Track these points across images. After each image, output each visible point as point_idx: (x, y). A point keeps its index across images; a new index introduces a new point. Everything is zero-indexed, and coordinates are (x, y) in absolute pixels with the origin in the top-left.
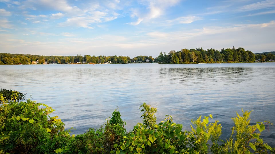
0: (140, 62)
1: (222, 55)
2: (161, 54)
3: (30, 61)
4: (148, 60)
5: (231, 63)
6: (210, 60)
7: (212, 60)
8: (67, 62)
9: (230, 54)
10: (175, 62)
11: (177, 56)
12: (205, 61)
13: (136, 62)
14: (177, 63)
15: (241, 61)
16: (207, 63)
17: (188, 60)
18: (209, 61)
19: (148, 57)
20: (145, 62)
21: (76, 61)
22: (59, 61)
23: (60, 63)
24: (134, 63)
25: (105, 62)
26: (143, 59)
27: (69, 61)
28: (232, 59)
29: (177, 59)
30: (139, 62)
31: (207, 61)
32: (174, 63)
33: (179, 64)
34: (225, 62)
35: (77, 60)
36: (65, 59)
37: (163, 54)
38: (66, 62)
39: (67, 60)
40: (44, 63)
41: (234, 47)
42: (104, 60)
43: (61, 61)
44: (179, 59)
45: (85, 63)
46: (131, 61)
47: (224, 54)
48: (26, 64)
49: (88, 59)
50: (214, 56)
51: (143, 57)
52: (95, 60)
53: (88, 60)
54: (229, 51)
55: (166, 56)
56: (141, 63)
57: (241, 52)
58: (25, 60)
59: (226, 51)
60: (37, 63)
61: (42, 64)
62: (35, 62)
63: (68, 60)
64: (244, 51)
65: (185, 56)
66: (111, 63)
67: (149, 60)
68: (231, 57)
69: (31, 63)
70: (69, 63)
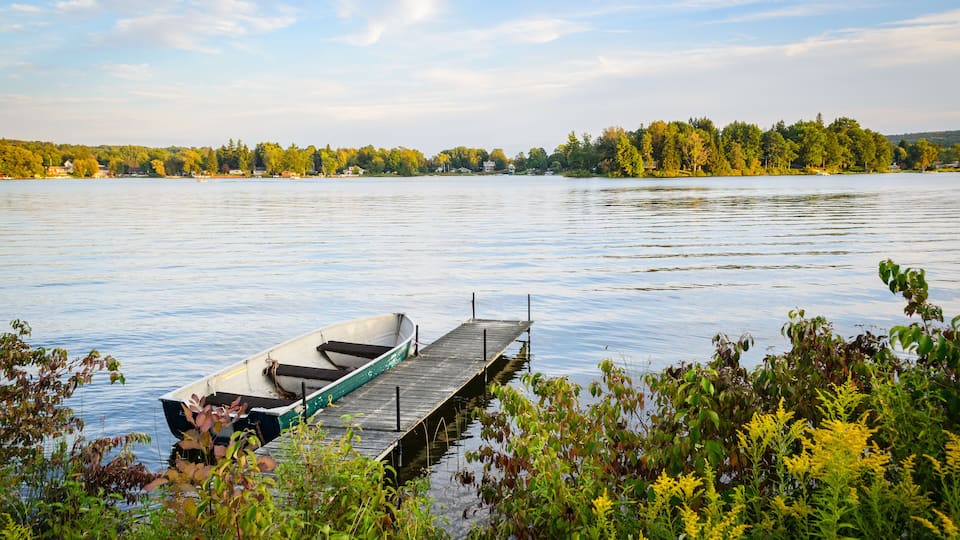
0: (463, 169)
1: (788, 146)
2: (573, 138)
3: (40, 166)
4: (489, 165)
5: (815, 174)
6: (748, 163)
7: (756, 162)
8: (192, 168)
9: (815, 141)
10: (629, 170)
11: (635, 148)
12: (733, 167)
13: (446, 172)
14: (634, 176)
15: (848, 169)
16: (739, 173)
17: (675, 161)
18: (744, 166)
19: (489, 153)
20: (479, 170)
21: (226, 166)
22: (159, 166)
23: (164, 173)
24: (438, 174)
25: (340, 171)
26: (474, 161)
27: (200, 165)
28: (819, 160)
29: (634, 160)
30: (460, 173)
31: (738, 165)
32: (625, 175)
33: (644, 177)
34: (797, 171)
35: (227, 162)
36: (184, 159)
37: (581, 140)
38: (187, 168)
39: (193, 163)
40: (97, 175)
41: (820, 115)
42: (336, 164)
43: (165, 166)
44: (645, 159)
45: (260, 173)
46: (429, 168)
47: (796, 142)
48: (24, 177)
49: (275, 157)
50: (763, 147)
51: (469, 151)
52: (302, 162)
53: (273, 161)
54: (811, 132)
55: (588, 145)
56: (467, 174)
57: (850, 134)
58: (21, 161)
59: (802, 132)
60: (69, 173)
61: (87, 176)
62: (58, 171)
63: (195, 162)
64: (860, 130)
65: (666, 148)
66: (361, 171)
67: (492, 164)
68: (817, 154)
69: (45, 174)
70: (198, 173)
